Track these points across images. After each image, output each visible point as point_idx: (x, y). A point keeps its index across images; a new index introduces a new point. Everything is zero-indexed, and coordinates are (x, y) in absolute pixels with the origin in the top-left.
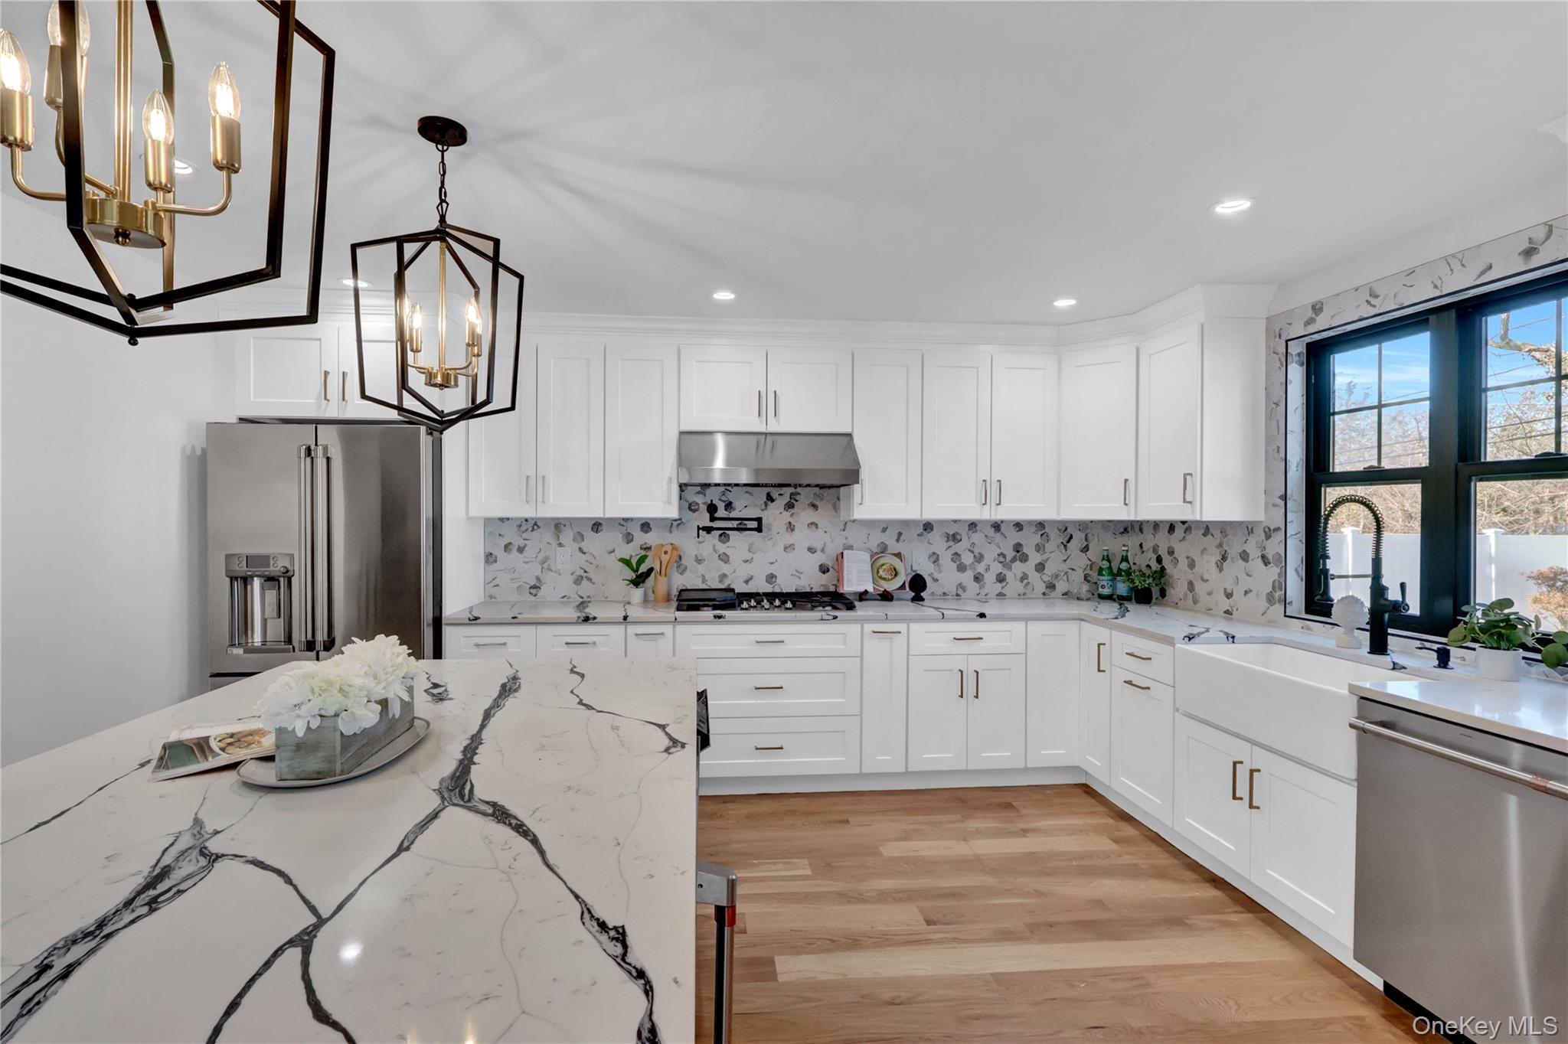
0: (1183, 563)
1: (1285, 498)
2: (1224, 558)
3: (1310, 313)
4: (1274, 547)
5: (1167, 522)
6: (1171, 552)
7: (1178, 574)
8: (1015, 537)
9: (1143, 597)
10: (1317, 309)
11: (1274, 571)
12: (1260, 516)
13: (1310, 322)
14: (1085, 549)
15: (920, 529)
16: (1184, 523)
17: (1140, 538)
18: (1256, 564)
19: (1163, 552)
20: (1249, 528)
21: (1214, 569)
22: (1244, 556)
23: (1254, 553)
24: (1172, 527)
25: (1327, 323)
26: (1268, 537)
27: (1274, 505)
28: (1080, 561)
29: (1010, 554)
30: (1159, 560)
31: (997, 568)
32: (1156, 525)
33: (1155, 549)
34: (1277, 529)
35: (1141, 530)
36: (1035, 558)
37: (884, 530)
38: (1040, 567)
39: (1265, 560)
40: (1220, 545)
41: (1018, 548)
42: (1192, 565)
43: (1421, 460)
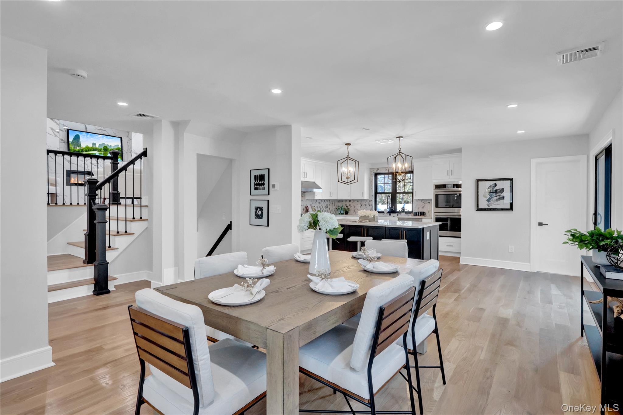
0: (353, 207)
1: (373, 196)
2: (361, 205)
3: (377, 170)
4: (371, 203)
5: (349, 200)
6: (350, 205)
7: (352, 209)
8: (326, 203)
9: (347, 213)
10: (378, 169)
11: (371, 207)
12: (369, 199)
13: (377, 171)
14: (334, 205)
15: (315, 201)
16: (353, 200)
17: (342, 203)
18: (368, 206)
19: (348, 205)
20: (366, 200)
21: (360, 207)
22: (365, 205)
23: (367, 204)
24: (350, 201)
25: (379, 172)
26: (370, 202)
27: (371, 197)
28: (334, 207)
29: (326, 206)
30: (347, 207)
31: (325, 209)
32: (346, 200)
33: (346, 205)
34: (372, 200)
35: (342, 201)
36: (329, 207)
37: (311, 201)
38: (329, 209)
39: (369, 205)
40: (361, 203)
41: (327, 205)
42: (355, 207)
43: (391, 191)
